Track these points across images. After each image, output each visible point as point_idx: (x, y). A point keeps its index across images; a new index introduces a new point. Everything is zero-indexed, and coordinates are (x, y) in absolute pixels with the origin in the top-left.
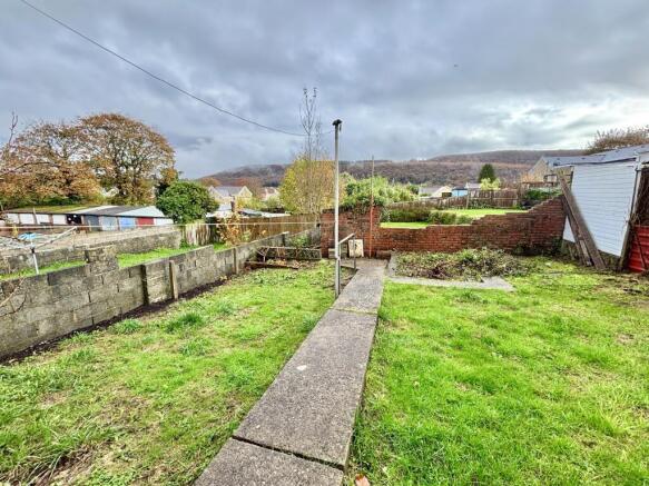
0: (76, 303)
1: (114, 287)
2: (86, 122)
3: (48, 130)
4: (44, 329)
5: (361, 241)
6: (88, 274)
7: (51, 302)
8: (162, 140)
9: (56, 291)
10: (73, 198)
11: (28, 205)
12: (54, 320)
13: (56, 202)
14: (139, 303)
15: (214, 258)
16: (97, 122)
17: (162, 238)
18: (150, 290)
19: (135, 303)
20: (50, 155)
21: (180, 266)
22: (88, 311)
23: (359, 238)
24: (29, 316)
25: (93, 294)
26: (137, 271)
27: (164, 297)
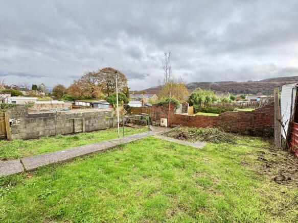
0: (51, 128)
1: (63, 125)
2: (101, 71)
3: (90, 74)
4: (41, 133)
5: (166, 120)
6: (55, 119)
7: (44, 126)
8: (124, 76)
9: (45, 123)
10: (94, 97)
11: (83, 99)
12: (44, 131)
13: (89, 98)
14: (72, 131)
15: (105, 120)
16: (104, 70)
17: (107, 113)
18: (75, 128)
19: (70, 131)
20: (89, 83)
21: (89, 121)
22: (54, 131)
23: (166, 118)
24: (38, 129)
25: (56, 126)
26: (72, 121)
27: (81, 131)
